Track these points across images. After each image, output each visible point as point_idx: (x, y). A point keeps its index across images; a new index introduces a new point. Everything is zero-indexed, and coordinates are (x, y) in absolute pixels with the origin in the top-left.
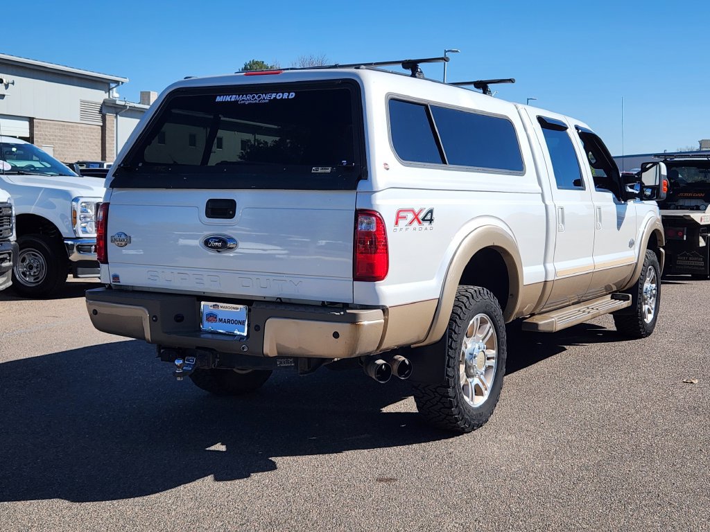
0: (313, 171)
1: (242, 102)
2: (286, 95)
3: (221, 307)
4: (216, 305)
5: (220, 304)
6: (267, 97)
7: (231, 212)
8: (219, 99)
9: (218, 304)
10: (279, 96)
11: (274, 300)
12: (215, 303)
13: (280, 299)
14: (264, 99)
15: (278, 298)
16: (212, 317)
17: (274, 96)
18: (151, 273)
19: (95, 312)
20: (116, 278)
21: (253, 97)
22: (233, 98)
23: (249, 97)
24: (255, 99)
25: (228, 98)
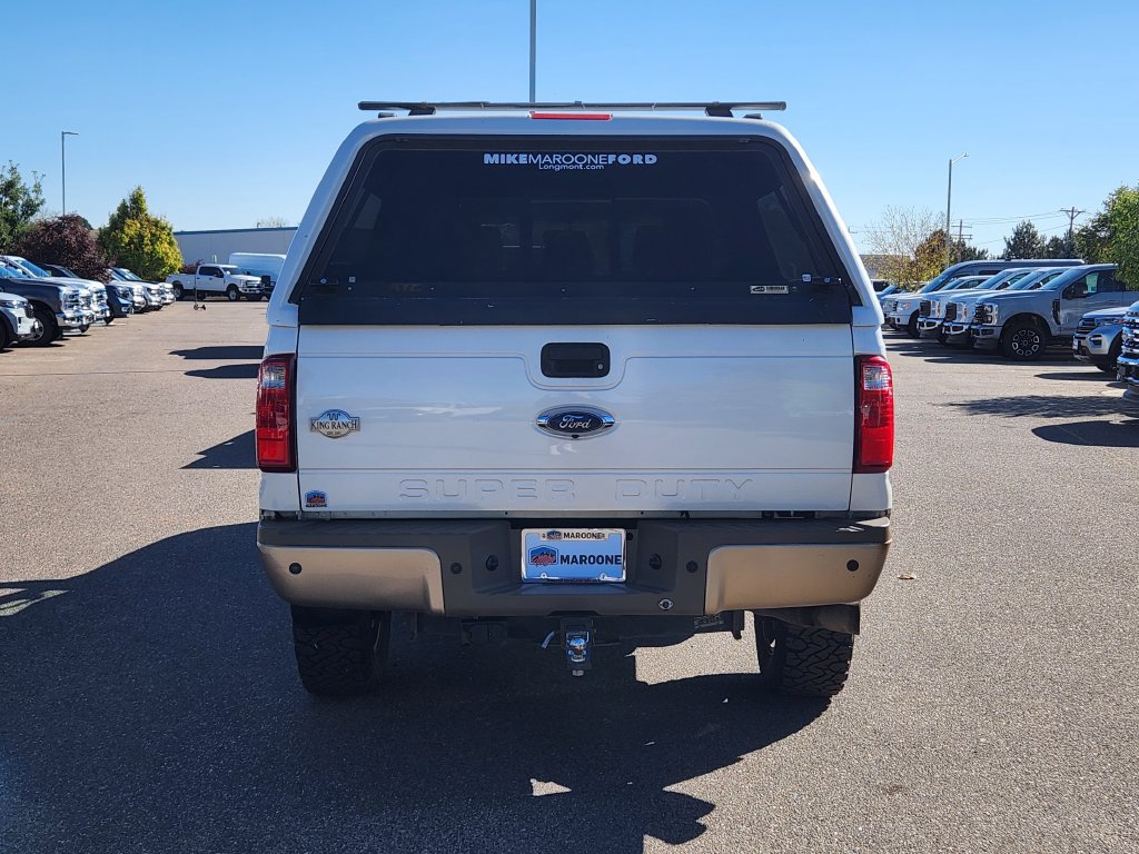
0: (752, 292)
1: (546, 167)
2: (638, 159)
3: (566, 535)
4: (553, 533)
5: (563, 531)
6: (599, 161)
7: (600, 367)
8: (488, 159)
9: (557, 530)
10: (624, 159)
11: (679, 516)
12: (550, 530)
13: (687, 512)
14: (592, 163)
15: (682, 512)
16: (546, 555)
17: (612, 158)
18: (408, 484)
19: (296, 568)
20: (317, 498)
21: (568, 159)
22: (523, 159)
23: (558, 158)
24: (574, 163)
25: (511, 159)
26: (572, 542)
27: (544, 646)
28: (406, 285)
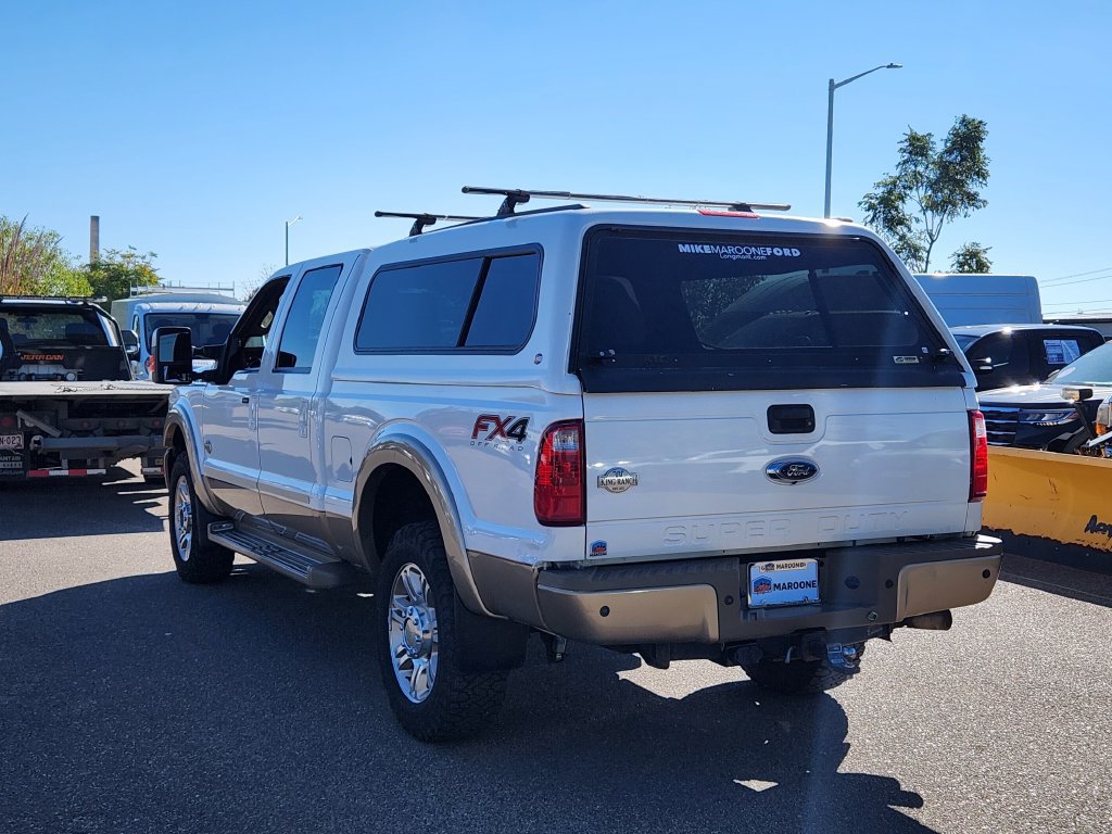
0: (896, 362)
1: (726, 257)
2: (787, 252)
3: (778, 566)
4: (769, 565)
5: (775, 563)
6: (761, 253)
8: (682, 248)
9: (773, 562)
10: (777, 252)
12: (767, 563)
14: (757, 255)
16: (764, 584)
17: (769, 251)
18: (670, 531)
19: (605, 611)
20: (600, 548)
21: (739, 250)
22: (707, 249)
23: (731, 250)
24: (744, 254)
25: (698, 249)
26: (781, 572)
27: (788, 660)
28: (655, 357)
